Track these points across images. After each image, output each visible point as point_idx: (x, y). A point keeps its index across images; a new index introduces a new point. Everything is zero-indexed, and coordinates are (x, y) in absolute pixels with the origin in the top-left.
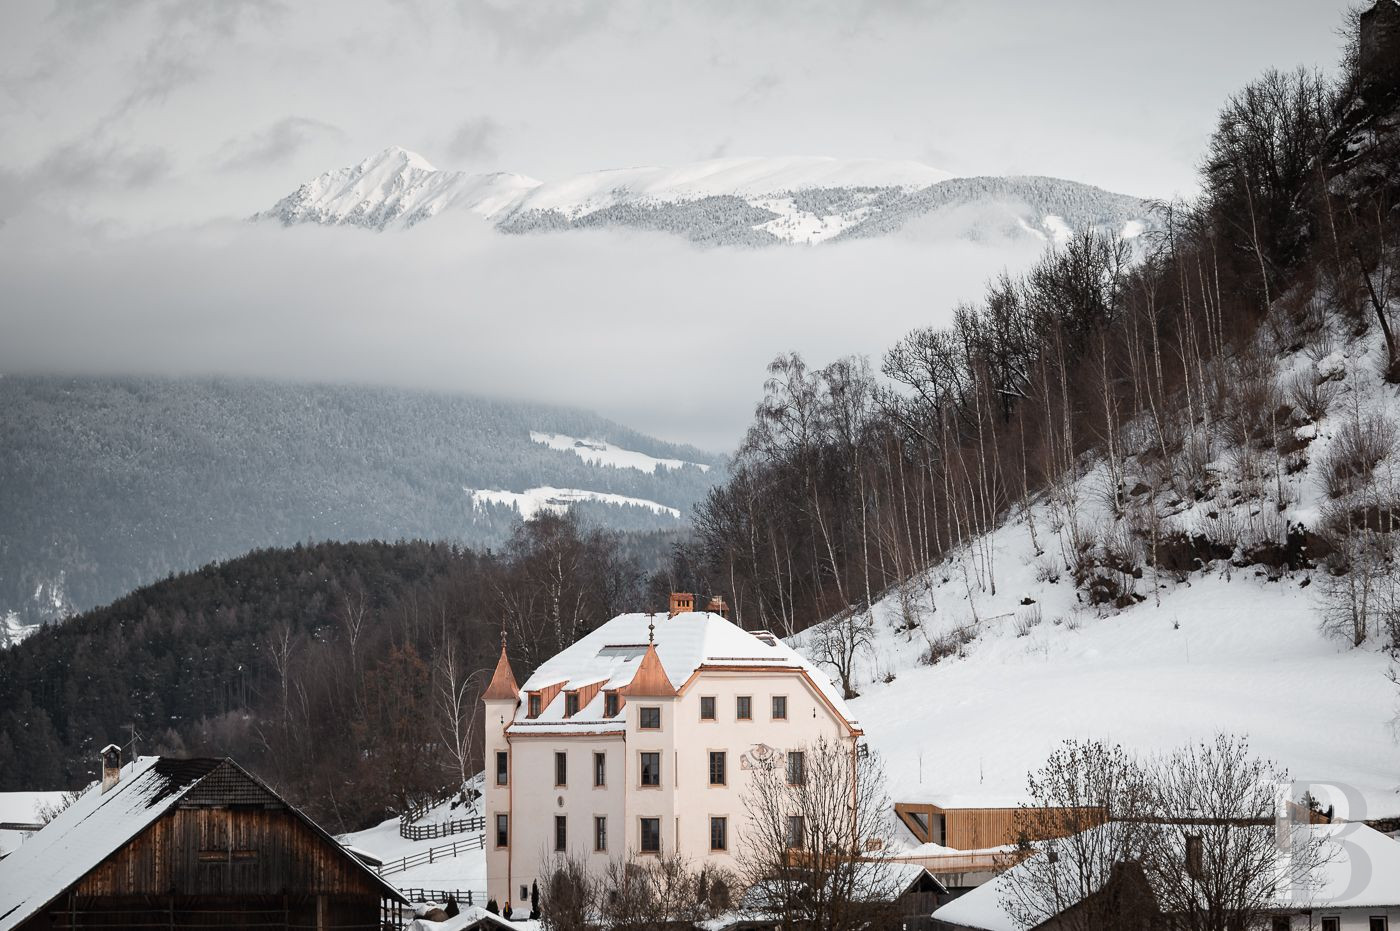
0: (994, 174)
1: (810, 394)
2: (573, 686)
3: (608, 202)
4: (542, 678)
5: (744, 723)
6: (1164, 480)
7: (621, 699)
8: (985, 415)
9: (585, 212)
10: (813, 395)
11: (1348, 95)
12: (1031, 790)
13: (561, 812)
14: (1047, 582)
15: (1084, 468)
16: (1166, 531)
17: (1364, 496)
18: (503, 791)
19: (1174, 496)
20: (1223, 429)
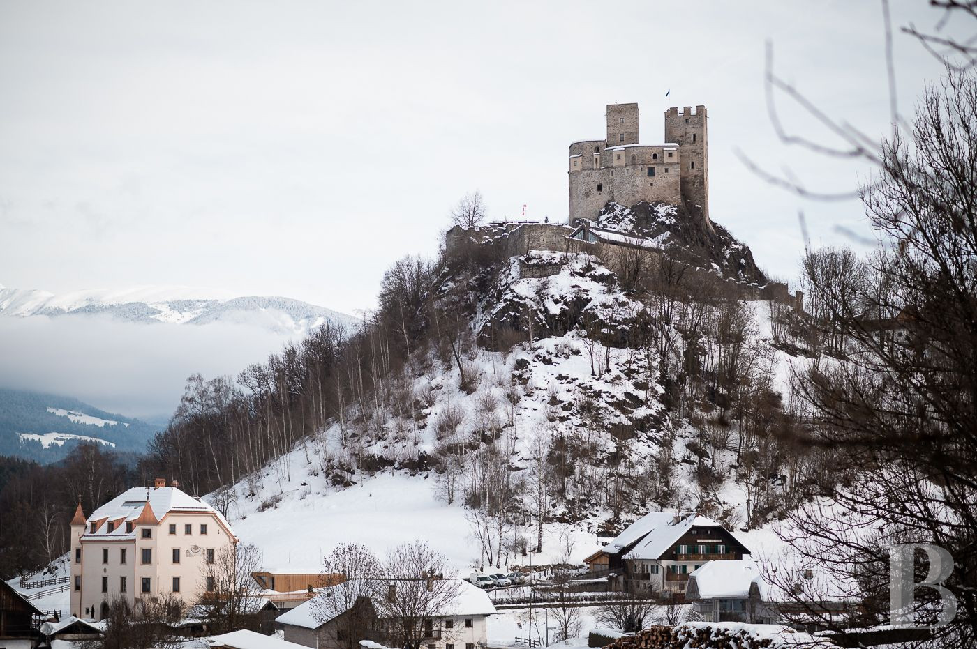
0: (259, 295)
1: (205, 392)
2: (112, 519)
3: (84, 304)
4: (96, 516)
5: (188, 536)
6: (364, 432)
7: (134, 525)
8: (284, 402)
9: (73, 308)
10: (207, 392)
11: (441, 265)
12: (325, 565)
13: (105, 575)
14: (313, 475)
15: (329, 426)
16: (366, 454)
17: (452, 440)
18: (79, 565)
19: (369, 439)
20: (390, 409)
